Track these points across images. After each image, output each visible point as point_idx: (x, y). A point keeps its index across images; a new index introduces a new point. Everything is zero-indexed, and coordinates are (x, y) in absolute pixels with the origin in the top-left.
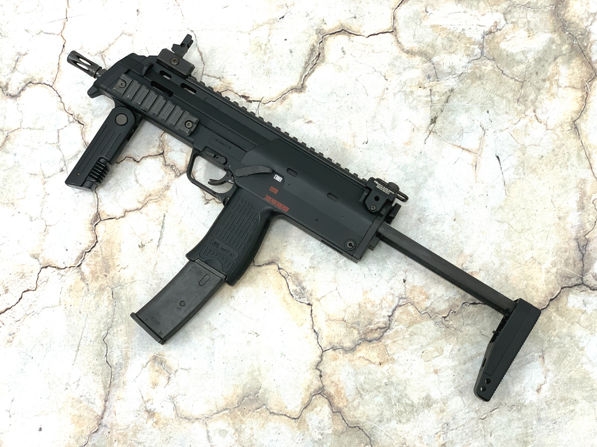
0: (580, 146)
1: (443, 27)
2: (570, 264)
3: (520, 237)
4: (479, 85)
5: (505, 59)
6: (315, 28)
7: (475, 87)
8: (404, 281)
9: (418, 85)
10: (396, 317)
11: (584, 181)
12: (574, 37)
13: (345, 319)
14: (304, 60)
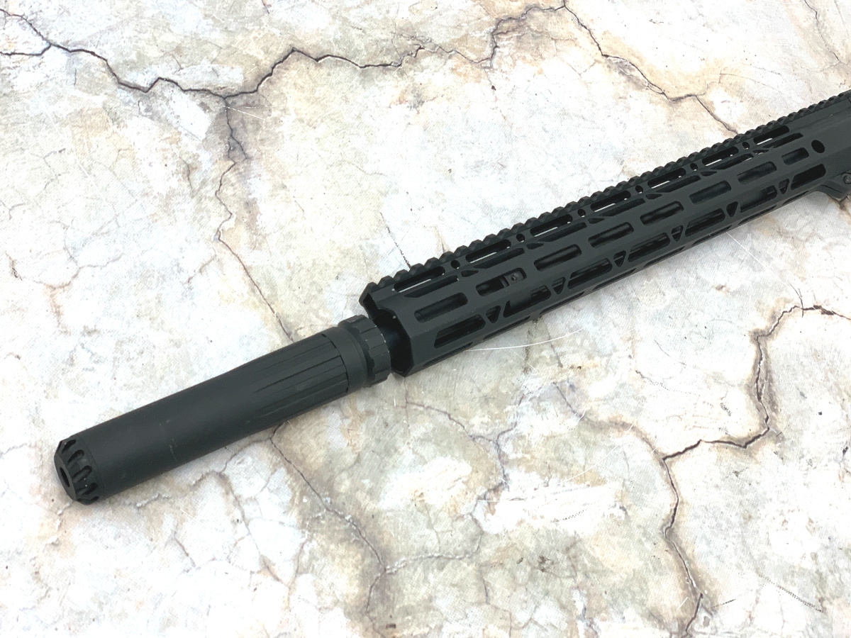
0: (274, 304)
1: (583, 484)
2: (251, 124)
3: (341, 154)
4: (484, 385)
5: (453, 441)
6: (788, 443)
7: (491, 381)
8: (493, 88)
9: (585, 370)
10: (488, 46)
11: (254, 246)
12: (333, 511)
13: (553, 42)
14: (777, 383)
